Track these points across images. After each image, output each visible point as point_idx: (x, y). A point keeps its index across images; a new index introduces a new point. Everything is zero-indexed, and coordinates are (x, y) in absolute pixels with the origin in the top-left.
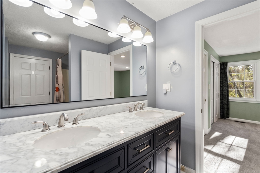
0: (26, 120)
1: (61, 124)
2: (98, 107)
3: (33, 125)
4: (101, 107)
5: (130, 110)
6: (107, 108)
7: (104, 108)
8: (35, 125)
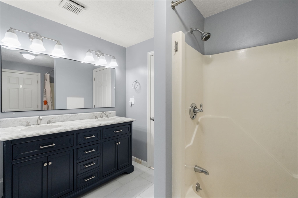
0: (16, 120)
1: (39, 123)
2: (69, 115)
3: (20, 123)
4: (70, 114)
5: (96, 117)
6: (75, 115)
7: (73, 115)
8: (22, 123)
